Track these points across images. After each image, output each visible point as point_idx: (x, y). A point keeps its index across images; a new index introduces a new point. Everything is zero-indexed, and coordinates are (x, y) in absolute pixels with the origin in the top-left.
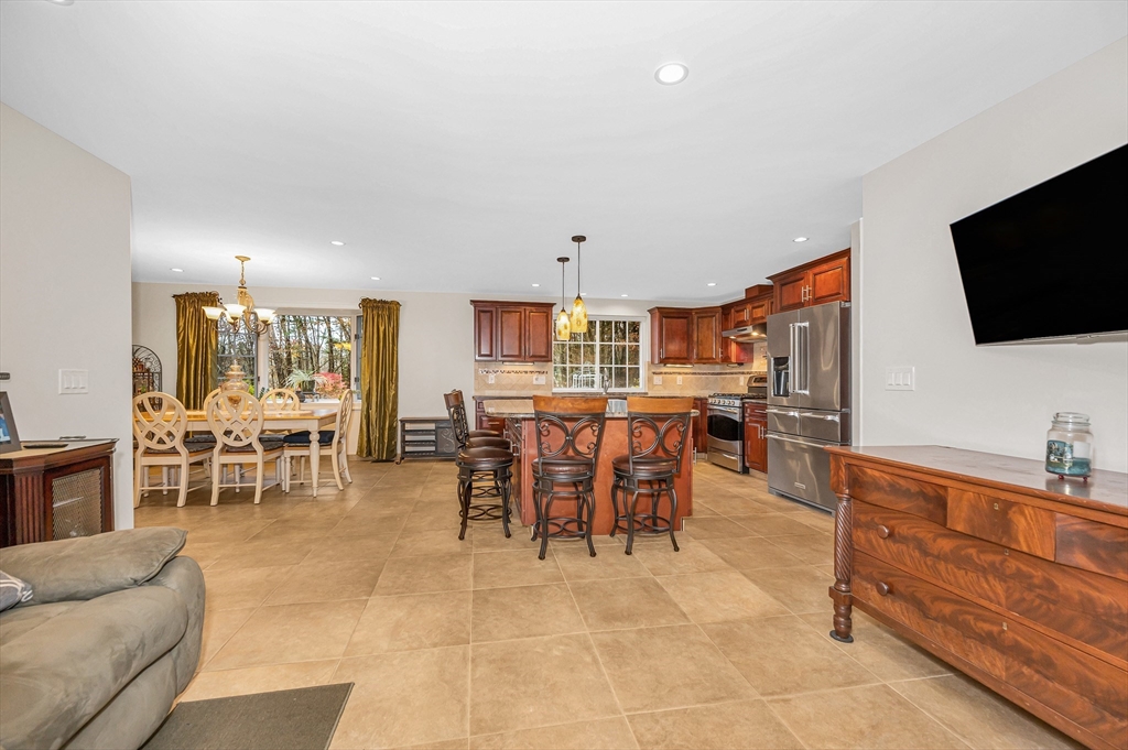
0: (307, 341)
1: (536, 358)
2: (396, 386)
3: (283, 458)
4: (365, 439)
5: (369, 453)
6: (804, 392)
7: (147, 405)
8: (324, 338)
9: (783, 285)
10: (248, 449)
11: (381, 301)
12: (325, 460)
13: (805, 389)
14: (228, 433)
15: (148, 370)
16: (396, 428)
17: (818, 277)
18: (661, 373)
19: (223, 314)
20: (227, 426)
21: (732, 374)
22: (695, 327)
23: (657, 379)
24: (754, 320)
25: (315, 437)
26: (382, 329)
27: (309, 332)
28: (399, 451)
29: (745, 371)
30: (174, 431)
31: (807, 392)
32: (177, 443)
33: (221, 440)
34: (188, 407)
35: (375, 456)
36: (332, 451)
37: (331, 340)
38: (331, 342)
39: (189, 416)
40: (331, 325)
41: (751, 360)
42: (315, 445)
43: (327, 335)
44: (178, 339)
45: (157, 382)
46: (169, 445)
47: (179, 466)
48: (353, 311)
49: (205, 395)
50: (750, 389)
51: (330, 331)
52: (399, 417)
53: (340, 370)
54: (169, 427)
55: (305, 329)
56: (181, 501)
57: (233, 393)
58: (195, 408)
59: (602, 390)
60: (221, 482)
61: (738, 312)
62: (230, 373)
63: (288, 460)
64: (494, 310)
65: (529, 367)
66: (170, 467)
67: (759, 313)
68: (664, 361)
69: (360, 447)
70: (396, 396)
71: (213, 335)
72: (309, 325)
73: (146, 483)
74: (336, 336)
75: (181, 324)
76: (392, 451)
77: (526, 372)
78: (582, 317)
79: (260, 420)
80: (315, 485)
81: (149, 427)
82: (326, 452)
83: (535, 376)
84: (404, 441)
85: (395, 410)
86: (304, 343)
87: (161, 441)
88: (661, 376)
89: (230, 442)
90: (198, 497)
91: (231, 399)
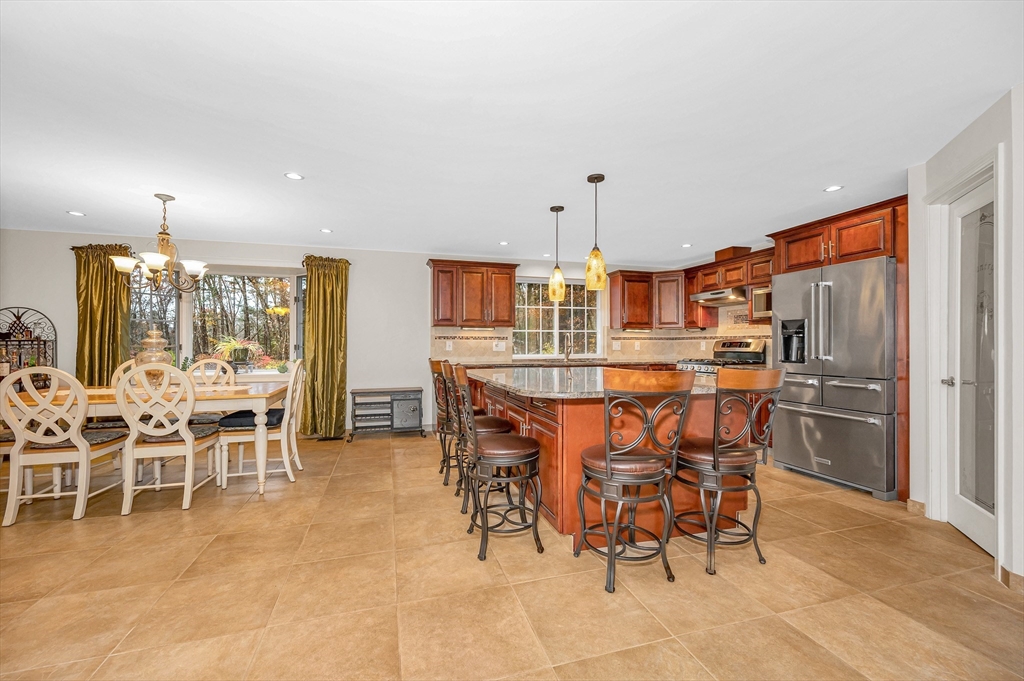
0: (223, 309)
1: (499, 323)
2: (345, 354)
3: (217, 446)
4: (310, 414)
5: (315, 430)
6: (828, 357)
7: (28, 384)
8: (239, 306)
9: (789, 243)
10: (174, 438)
11: (327, 259)
12: (273, 447)
13: (829, 354)
14: (146, 418)
15: (38, 338)
16: (344, 401)
17: (844, 232)
18: (619, 339)
19: (137, 267)
20: (145, 409)
21: (691, 338)
22: (656, 291)
23: (616, 345)
24: (728, 283)
25: (261, 420)
26: (329, 291)
27: (225, 301)
28: (349, 426)
29: (707, 336)
30: (68, 418)
31: (830, 358)
32: (74, 434)
33: (136, 428)
34: (91, 384)
35: (321, 433)
36: (280, 435)
37: (247, 308)
38: (247, 310)
39: (91, 397)
40: (248, 294)
41: (716, 324)
42: (261, 429)
43: (243, 303)
44: (78, 299)
45: (50, 352)
46: (61, 437)
47: (77, 465)
48: (292, 270)
49: (114, 367)
50: (717, 354)
51: (245, 299)
52: (349, 390)
53: (256, 337)
54: (60, 413)
55: (220, 298)
56: (79, 511)
57: (152, 366)
58: (100, 384)
59: (563, 356)
60: (137, 483)
61: (706, 275)
62: (147, 340)
63: (225, 448)
64: (454, 270)
65: (488, 332)
66: (64, 467)
67: (734, 276)
68: (625, 327)
69: (304, 424)
70: (344, 365)
71: (124, 296)
72: (224, 294)
73: (29, 488)
74: (252, 304)
75: (83, 282)
76: (340, 426)
77: (485, 338)
78: (601, 271)
79: (190, 398)
80: (261, 478)
81: (31, 414)
82: (275, 436)
83: (495, 342)
84: (355, 416)
85: (343, 380)
86: (218, 311)
87: (49, 432)
88: (619, 342)
89: (149, 429)
90: (104, 502)
91: (149, 374)
